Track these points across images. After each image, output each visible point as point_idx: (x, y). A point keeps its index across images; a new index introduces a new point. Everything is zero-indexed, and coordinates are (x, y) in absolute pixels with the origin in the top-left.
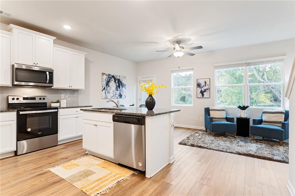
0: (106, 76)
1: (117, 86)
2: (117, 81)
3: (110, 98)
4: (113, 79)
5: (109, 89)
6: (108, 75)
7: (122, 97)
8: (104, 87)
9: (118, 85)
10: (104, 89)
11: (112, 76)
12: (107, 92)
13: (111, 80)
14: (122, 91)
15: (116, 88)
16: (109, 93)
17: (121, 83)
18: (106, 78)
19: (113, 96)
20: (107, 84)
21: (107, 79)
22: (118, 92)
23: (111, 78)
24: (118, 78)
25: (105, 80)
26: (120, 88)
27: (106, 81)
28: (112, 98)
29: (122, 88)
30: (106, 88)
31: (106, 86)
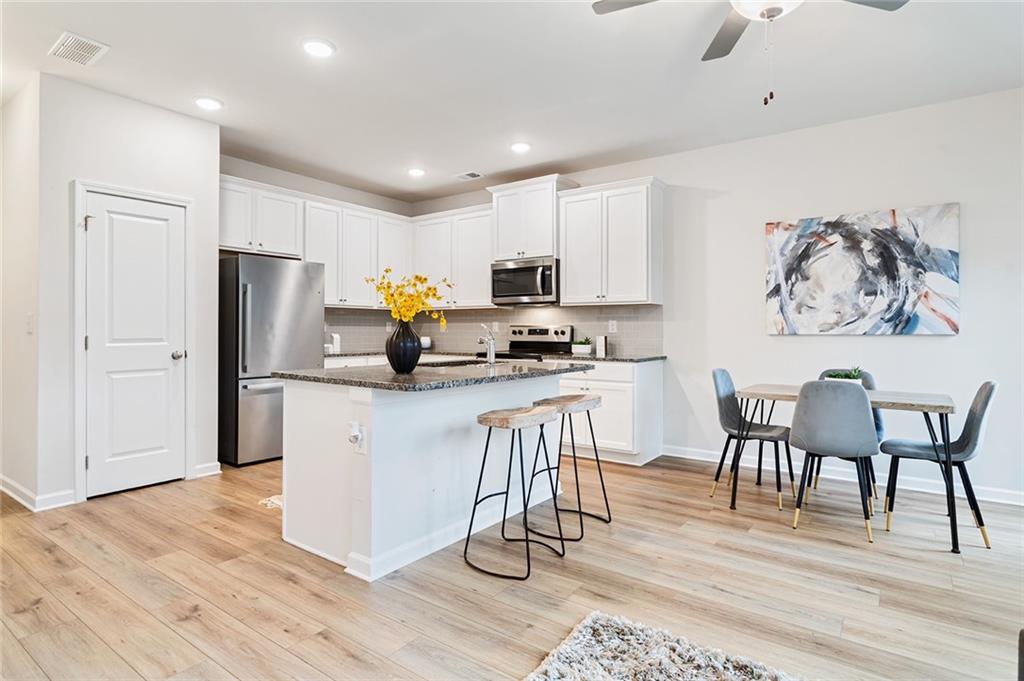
0: (787, 234)
1: (869, 268)
2: (867, 245)
3: (817, 332)
4: (836, 238)
5: (809, 289)
6: (797, 226)
7: (920, 329)
8: (772, 286)
9: (873, 261)
10: (777, 290)
11: (828, 224)
12: (791, 307)
13: (821, 245)
14: (913, 296)
15: (863, 279)
16: (803, 309)
17: (908, 248)
18: (787, 242)
19: (837, 324)
20: (796, 267)
21: (793, 243)
22: (880, 303)
23: (820, 236)
24: (880, 227)
25: (782, 250)
26: (892, 276)
27: (782, 254)
28: (831, 332)
29: (917, 275)
30: (784, 289)
31: (788, 278)
